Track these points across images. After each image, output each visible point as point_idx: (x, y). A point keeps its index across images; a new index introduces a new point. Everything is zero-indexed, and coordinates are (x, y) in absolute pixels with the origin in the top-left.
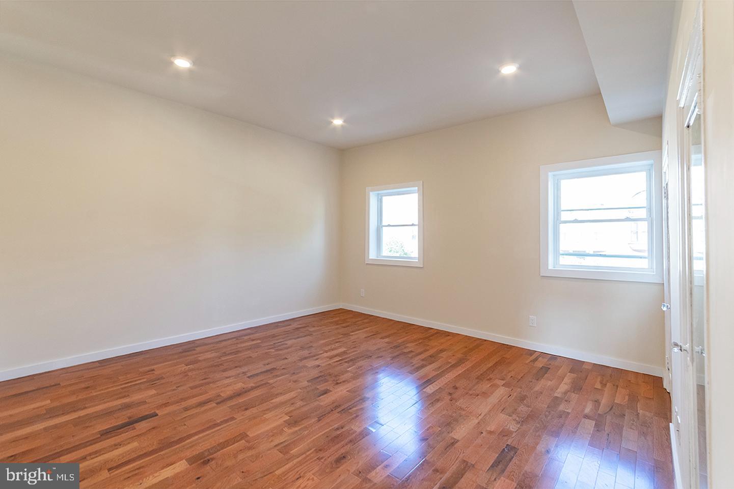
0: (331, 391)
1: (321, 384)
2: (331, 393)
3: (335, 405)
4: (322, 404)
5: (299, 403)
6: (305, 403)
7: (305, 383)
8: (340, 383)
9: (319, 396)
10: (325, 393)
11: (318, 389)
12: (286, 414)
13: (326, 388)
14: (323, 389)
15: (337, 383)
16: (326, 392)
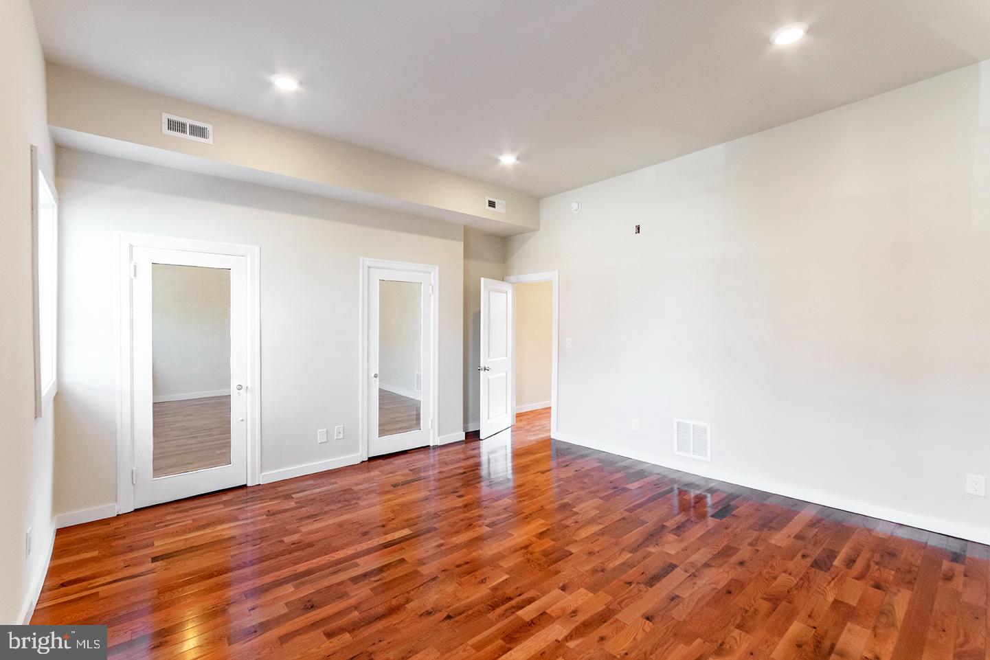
0: (533, 536)
1: (549, 547)
2: (534, 534)
3: (528, 520)
4: (542, 521)
5: (569, 522)
6: (563, 522)
7: (573, 549)
8: (522, 548)
9: (547, 530)
10: (541, 533)
11: (552, 540)
12: (578, 513)
13: (543, 541)
14: (546, 539)
15: (526, 547)
16: (541, 535)
